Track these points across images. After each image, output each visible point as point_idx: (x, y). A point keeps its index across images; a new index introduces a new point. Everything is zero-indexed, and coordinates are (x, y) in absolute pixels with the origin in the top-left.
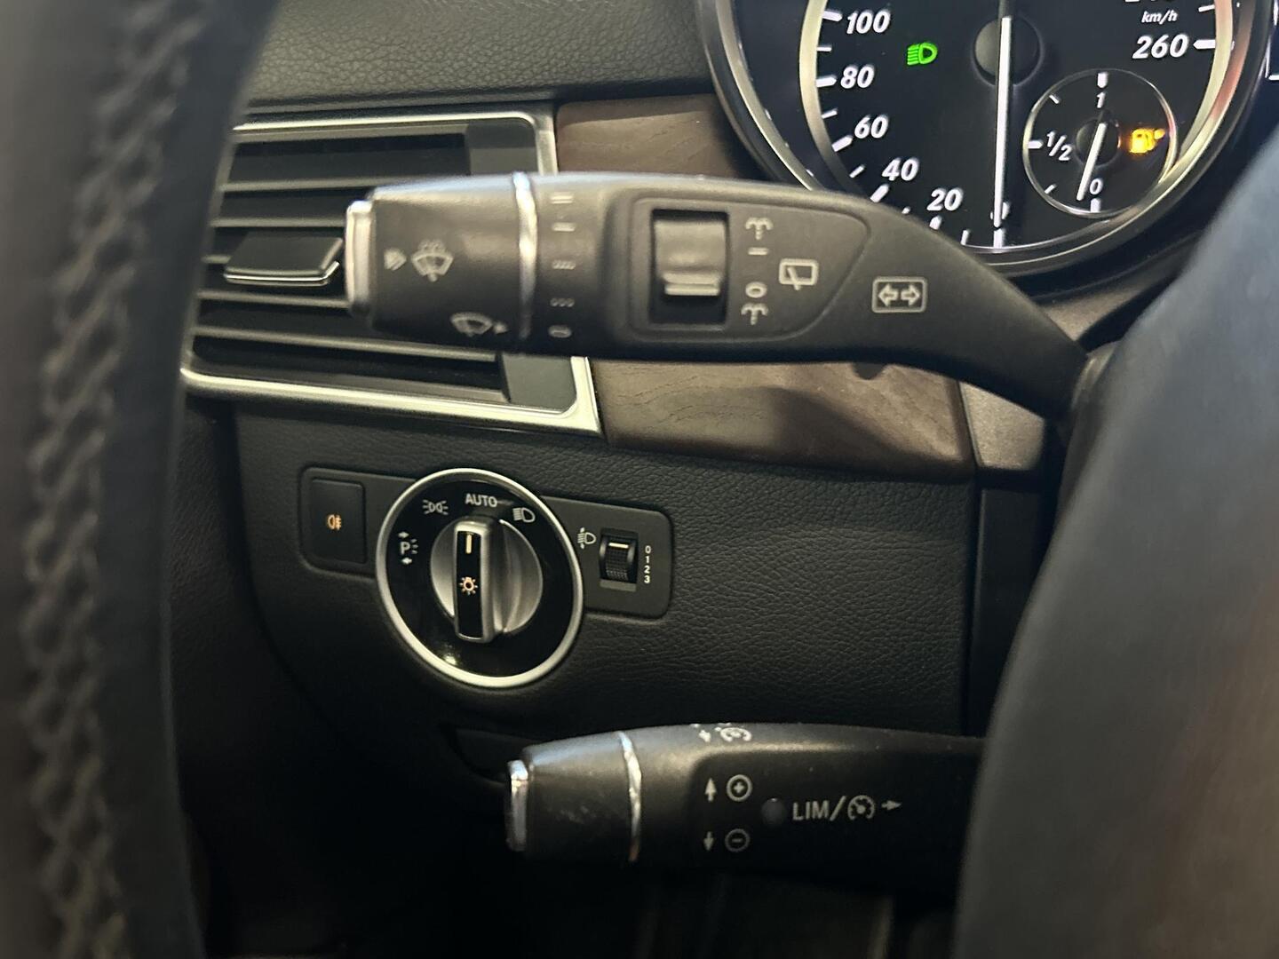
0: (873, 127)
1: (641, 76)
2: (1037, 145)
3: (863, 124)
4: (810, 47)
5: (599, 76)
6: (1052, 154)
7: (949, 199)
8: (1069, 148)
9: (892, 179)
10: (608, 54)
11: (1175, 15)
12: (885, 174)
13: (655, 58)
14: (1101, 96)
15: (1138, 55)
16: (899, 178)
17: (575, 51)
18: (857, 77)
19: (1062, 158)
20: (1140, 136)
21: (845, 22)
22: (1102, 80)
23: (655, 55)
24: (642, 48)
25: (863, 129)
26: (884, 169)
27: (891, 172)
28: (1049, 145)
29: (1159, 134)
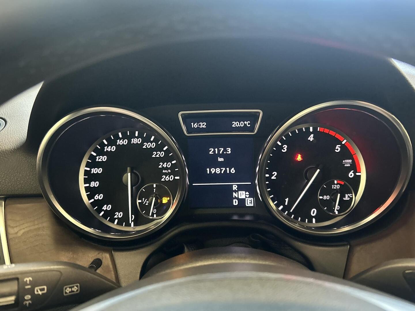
0: (99, 197)
1: (29, 193)
2: (140, 201)
3: (97, 196)
4: (81, 177)
5: (17, 193)
6: (144, 203)
7: (119, 215)
8: (148, 202)
9: (105, 210)
10: (19, 187)
11: (170, 171)
12: (103, 208)
13: (33, 188)
14: (155, 189)
15: (163, 180)
16: (106, 209)
17: (10, 186)
18: (94, 184)
19: (147, 204)
20: (164, 199)
21: (91, 171)
22: (155, 186)
23: (32, 188)
24: (29, 186)
25: (97, 197)
26: (103, 207)
27: (104, 208)
28: (143, 201)
29: (168, 199)
